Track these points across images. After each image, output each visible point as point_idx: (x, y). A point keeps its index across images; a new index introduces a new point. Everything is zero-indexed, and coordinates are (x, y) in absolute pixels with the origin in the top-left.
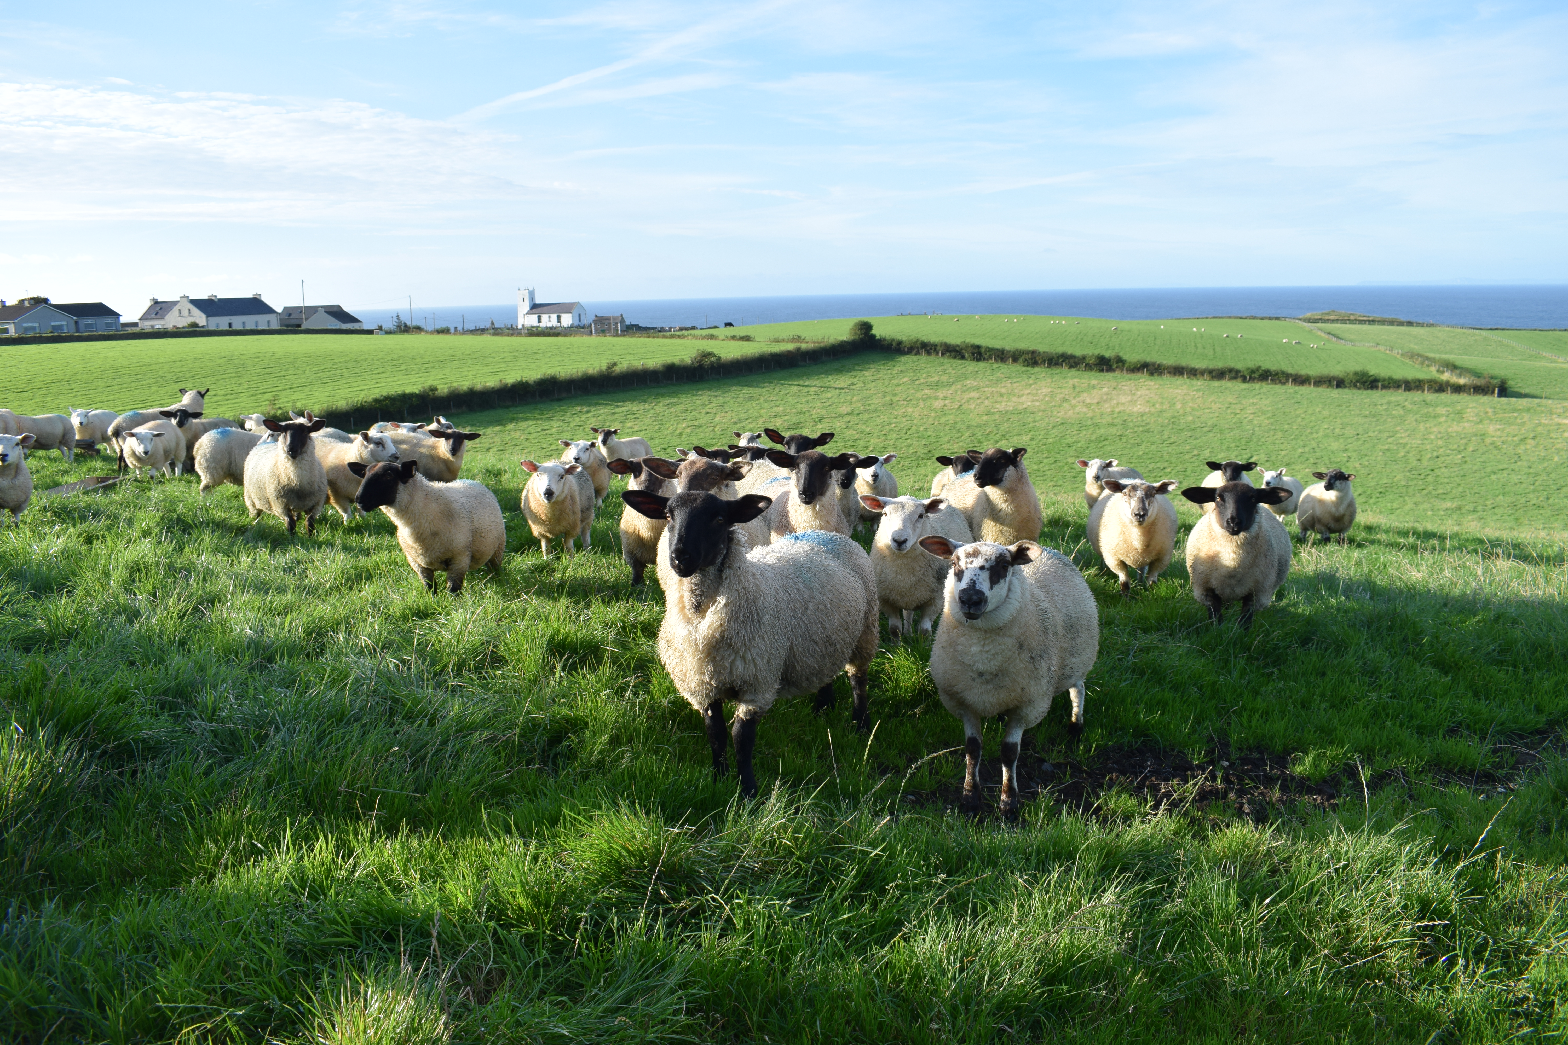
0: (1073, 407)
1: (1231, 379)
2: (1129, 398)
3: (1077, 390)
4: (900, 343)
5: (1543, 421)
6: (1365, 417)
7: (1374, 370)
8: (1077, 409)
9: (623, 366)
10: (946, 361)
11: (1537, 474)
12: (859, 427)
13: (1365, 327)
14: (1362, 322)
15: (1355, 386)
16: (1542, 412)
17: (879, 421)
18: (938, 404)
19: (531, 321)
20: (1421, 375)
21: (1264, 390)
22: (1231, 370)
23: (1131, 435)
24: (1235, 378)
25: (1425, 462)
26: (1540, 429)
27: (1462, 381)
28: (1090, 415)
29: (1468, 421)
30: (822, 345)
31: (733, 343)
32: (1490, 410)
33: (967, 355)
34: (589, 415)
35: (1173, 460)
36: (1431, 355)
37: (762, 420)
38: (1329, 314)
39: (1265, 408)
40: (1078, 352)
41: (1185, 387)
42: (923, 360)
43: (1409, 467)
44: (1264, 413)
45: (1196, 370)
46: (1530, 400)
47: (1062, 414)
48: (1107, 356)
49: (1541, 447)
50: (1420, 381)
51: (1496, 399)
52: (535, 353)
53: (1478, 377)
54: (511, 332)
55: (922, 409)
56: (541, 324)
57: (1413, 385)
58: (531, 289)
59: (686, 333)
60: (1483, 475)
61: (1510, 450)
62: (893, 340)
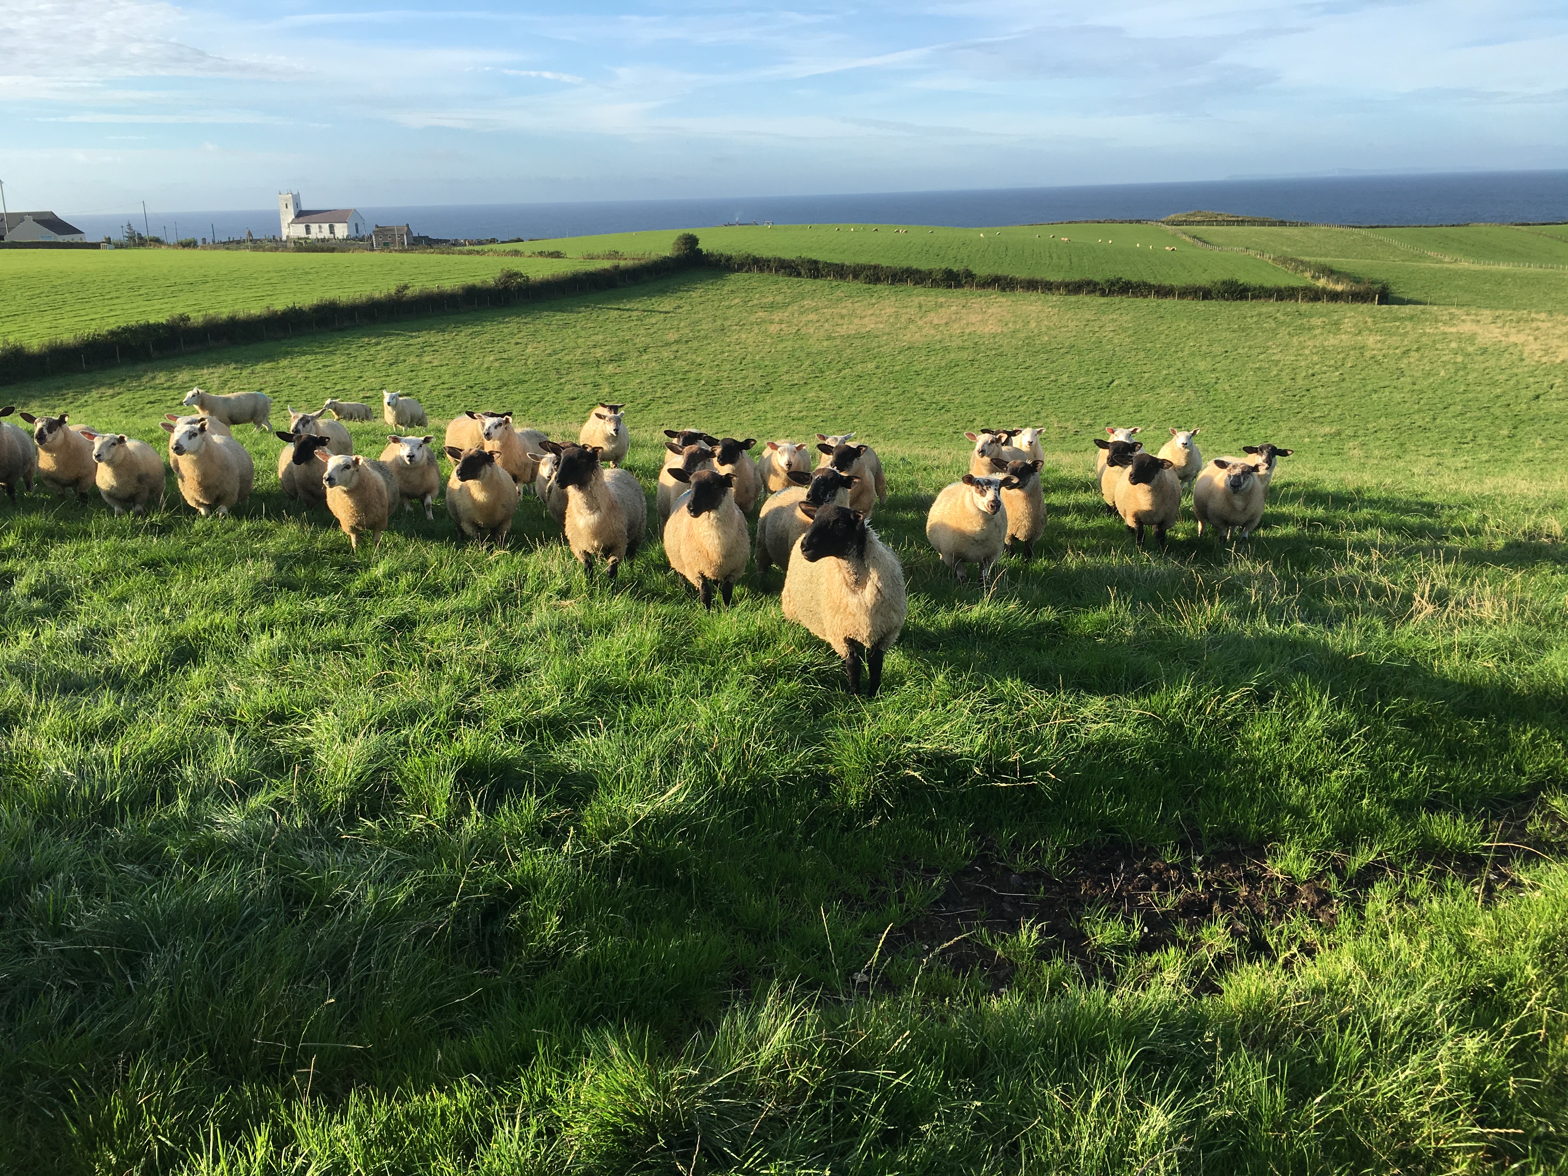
0: (920, 328)
1: (1089, 293)
2: (980, 317)
3: (924, 309)
4: (729, 258)
5: (1428, 331)
6: (1234, 331)
7: (1243, 278)
8: (924, 332)
9: (416, 288)
10: (781, 279)
11: (1422, 392)
12: (689, 356)
13: (1234, 229)
14: (1229, 223)
15: (1223, 297)
16: (1427, 320)
17: (710, 349)
18: (773, 329)
19: (298, 231)
20: (1295, 282)
21: (1125, 304)
22: (1090, 283)
23: (984, 360)
24: (1093, 292)
25: (1300, 382)
26: (1424, 339)
27: (1339, 288)
28: (938, 337)
29: (1346, 332)
30: (643, 262)
31: (540, 260)
32: (1369, 320)
33: (803, 272)
34: (379, 347)
35: (1030, 387)
36: (1307, 259)
37: (580, 351)
38: (1194, 215)
39: (1125, 325)
40: (924, 266)
41: (1040, 303)
42: (755, 278)
43: (1283, 387)
44: (1125, 330)
45: (1051, 284)
46: (1413, 306)
47: (908, 337)
48: (955, 270)
49: (1426, 360)
50: (1293, 289)
51: (1376, 306)
52: (308, 273)
53: (1358, 282)
54: (274, 245)
55: (757, 334)
56: (310, 236)
57: (1286, 293)
58: (295, 193)
59: (486, 248)
60: (1363, 394)
61: (1392, 365)
62: (722, 255)
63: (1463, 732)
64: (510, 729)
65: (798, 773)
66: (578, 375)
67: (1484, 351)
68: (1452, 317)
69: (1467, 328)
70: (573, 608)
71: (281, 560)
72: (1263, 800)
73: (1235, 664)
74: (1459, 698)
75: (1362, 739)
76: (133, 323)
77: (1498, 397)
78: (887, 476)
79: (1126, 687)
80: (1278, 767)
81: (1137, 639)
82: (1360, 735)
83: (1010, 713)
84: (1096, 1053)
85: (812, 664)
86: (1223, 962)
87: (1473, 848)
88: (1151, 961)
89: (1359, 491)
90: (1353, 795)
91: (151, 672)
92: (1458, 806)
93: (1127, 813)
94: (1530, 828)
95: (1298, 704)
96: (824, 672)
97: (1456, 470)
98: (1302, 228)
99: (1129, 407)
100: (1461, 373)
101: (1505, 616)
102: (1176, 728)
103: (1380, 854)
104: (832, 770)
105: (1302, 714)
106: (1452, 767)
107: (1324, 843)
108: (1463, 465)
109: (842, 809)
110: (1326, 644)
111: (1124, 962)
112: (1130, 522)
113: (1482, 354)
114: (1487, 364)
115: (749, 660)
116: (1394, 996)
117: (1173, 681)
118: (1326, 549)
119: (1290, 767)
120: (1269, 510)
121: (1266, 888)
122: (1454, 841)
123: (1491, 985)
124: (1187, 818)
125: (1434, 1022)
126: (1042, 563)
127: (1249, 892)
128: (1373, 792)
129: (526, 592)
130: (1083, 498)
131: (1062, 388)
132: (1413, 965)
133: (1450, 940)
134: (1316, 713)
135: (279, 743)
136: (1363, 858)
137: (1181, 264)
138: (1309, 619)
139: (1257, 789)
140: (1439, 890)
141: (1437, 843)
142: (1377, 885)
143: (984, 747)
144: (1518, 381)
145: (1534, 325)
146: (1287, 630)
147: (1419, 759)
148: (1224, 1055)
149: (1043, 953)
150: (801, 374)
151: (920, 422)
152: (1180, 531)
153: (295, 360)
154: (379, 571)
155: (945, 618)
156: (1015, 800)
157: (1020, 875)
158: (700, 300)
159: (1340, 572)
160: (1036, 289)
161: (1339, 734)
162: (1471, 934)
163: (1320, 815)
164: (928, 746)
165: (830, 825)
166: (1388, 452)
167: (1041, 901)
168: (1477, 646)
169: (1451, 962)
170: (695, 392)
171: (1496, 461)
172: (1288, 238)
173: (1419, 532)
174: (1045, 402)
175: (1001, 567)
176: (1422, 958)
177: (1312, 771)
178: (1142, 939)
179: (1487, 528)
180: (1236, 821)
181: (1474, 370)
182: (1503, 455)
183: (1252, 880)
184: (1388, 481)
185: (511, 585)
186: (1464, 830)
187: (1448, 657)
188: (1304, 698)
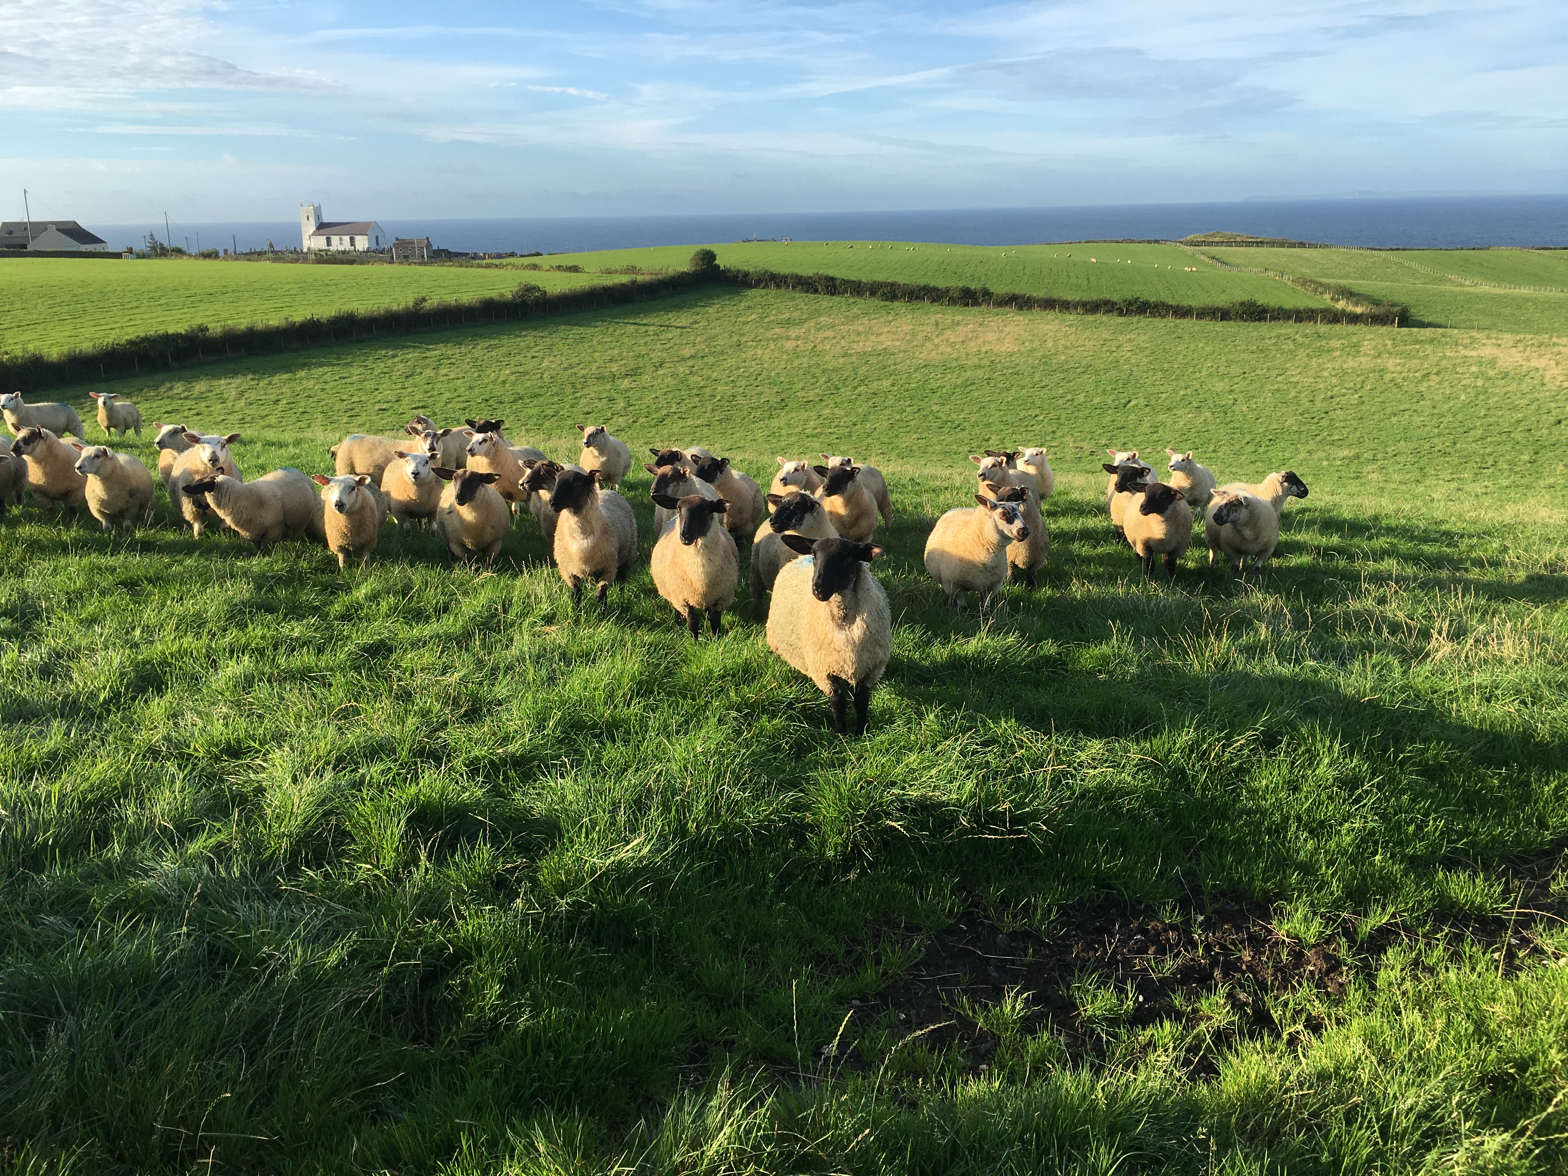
0: (937, 346)
1: (1107, 312)
2: (997, 336)
3: (940, 327)
4: (746, 275)
5: (1448, 354)
6: (1252, 352)
7: (1262, 299)
8: (941, 349)
9: (433, 302)
10: (798, 295)
11: (1442, 415)
12: (704, 372)
13: (1253, 250)
14: (1249, 244)
15: (1242, 318)
16: (1447, 343)
17: (726, 365)
18: (789, 345)
19: (319, 243)
20: (1314, 304)
21: (1142, 324)
22: (1106, 303)
23: (1000, 378)
24: (1110, 311)
25: (1319, 404)
26: (1444, 363)
27: (1359, 310)
28: (955, 355)
29: (1365, 355)
30: (660, 277)
31: (558, 274)
32: (1389, 343)
33: (820, 289)
34: (396, 360)
35: (1046, 406)
36: (1326, 281)
37: (595, 365)
38: (1213, 236)
39: (1144, 345)
40: (941, 284)
41: (1057, 322)
42: (772, 294)
43: (1301, 409)
44: (1142, 350)
45: (1069, 303)
46: (1433, 329)
47: (923, 355)
48: (972, 288)
49: (1446, 383)
50: (1312, 311)
51: (1396, 329)
52: (327, 285)
53: (1377, 305)
54: (295, 257)
55: (773, 350)
56: (331, 248)
57: (1305, 316)
58: (317, 205)
59: (504, 261)
60: (1382, 417)
61: (1412, 388)
62: (739, 271)
63: (1483, 781)
64: (473, 768)
65: (774, 821)
66: (593, 390)
67: (1505, 375)
68: (1473, 340)
69: (1488, 352)
70: (556, 634)
71: (261, 581)
72: (1269, 855)
73: (1242, 705)
74: (1479, 745)
75: (1375, 790)
76: (152, 333)
77: (1519, 422)
78: (893, 497)
79: (1126, 729)
80: (1286, 819)
81: (1139, 676)
82: (1372, 786)
83: (1003, 756)
84: (1078, 1148)
85: (797, 700)
86: (1222, 1038)
87: (1493, 910)
88: (1145, 1035)
89: (1376, 518)
90: (1365, 850)
91: (111, 699)
92: (1477, 863)
93: (1123, 868)
94: (1554, 887)
95: (1308, 751)
96: (810, 709)
97: (1477, 496)
98: (1322, 250)
99: (1145, 427)
100: (1482, 397)
101: (1526, 655)
102: (1179, 775)
103: (1393, 916)
104: (809, 818)
105: (1312, 759)
106: (1470, 819)
107: (1334, 902)
108: (1484, 490)
109: (819, 861)
110: (1337, 686)
111: (1115, 1036)
112: (1139, 549)
113: (1502, 379)
114: (1508, 388)
115: (732, 694)
116: (1407, 1084)
117: (1176, 725)
118: (1340, 580)
119: (1299, 818)
120: (1283, 537)
121: (1272, 952)
122: (1473, 902)
123: (1512, 1071)
124: (1187, 873)
125: (1449, 1116)
126: (1047, 592)
127: (1253, 957)
128: (1387, 846)
129: (511, 616)
130: (1093, 523)
131: (1078, 408)
132: (1428, 1046)
133: (1468, 1016)
134: (1326, 761)
135: (232, 779)
136: (1377, 919)
137: (1200, 285)
138: (1320, 656)
139: (1263, 842)
140: (1456, 957)
141: (1454, 904)
142: (1390, 952)
143: (972, 795)
144: (1539, 406)
145: (1555, 350)
146: (1297, 670)
147: (1435, 811)
148: (1219, 1155)
149: (1028, 1026)
150: (816, 391)
151: (935, 440)
152: (1191, 559)
153: (313, 372)
154: (361, 593)
155: (940, 652)
156: (1005, 852)
157: (1009, 935)
158: (717, 315)
159: (1354, 605)
160: (1054, 308)
161: (1350, 783)
162: (1491, 1010)
163: (1330, 872)
164: (914, 794)
165: (805, 878)
166: (1408, 476)
167: (1029, 965)
168: (1497, 688)
169: (1469, 1044)
170: (709, 408)
171: (1517, 486)
172: (1308, 260)
173: (1437, 562)
174: (1061, 421)
175: (1002, 596)
176: (1438, 1038)
177: (1322, 824)
178: (1136, 1010)
179: (1507, 559)
180: (1240, 878)
181: (1494, 394)
182: (1524, 481)
183: (1256, 943)
184: (1407, 507)
185: (496, 609)
186: (1483, 890)
187: (1466, 699)
188: (1313, 744)
